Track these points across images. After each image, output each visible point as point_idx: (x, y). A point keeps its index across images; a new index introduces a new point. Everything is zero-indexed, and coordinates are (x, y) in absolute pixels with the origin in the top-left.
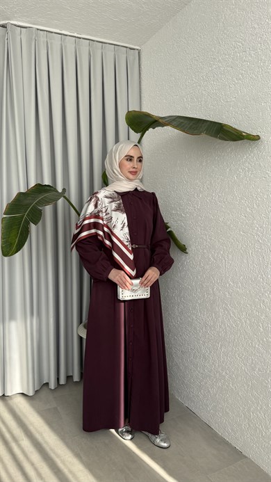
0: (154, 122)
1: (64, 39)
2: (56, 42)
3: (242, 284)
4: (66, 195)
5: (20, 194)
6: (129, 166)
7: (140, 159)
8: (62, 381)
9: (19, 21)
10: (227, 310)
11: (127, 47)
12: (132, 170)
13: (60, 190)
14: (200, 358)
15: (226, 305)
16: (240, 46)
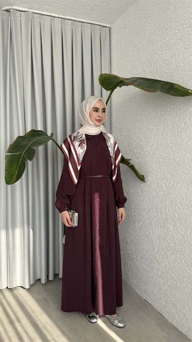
0: (121, 82)
1: (53, 20)
2: (47, 23)
3: (188, 207)
4: (54, 138)
5: (19, 137)
6: (95, 116)
7: (104, 110)
8: (51, 278)
9: (20, 6)
10: (176, 227)
11: (100, 25)
12: (98, 118)
13: (49, 134)
14: (155, 263)
15: (176, 223)
16: (187, 23)
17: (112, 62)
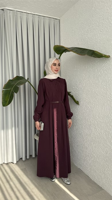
0: (65, 50)
1: (28, 15)
2: (25, 16)
3: (102, 118)
4: (29, 81)
5: (10, 80)
7: (59, 65)
8: (28, 157)
9: (10, 7)
10: (96, 129)
11: (54, 18)
12: (56, 69)
13: (26, 79)
14: (84, 148)
15: (96, 126)
16: (102, 18)
17: (61, 38)
